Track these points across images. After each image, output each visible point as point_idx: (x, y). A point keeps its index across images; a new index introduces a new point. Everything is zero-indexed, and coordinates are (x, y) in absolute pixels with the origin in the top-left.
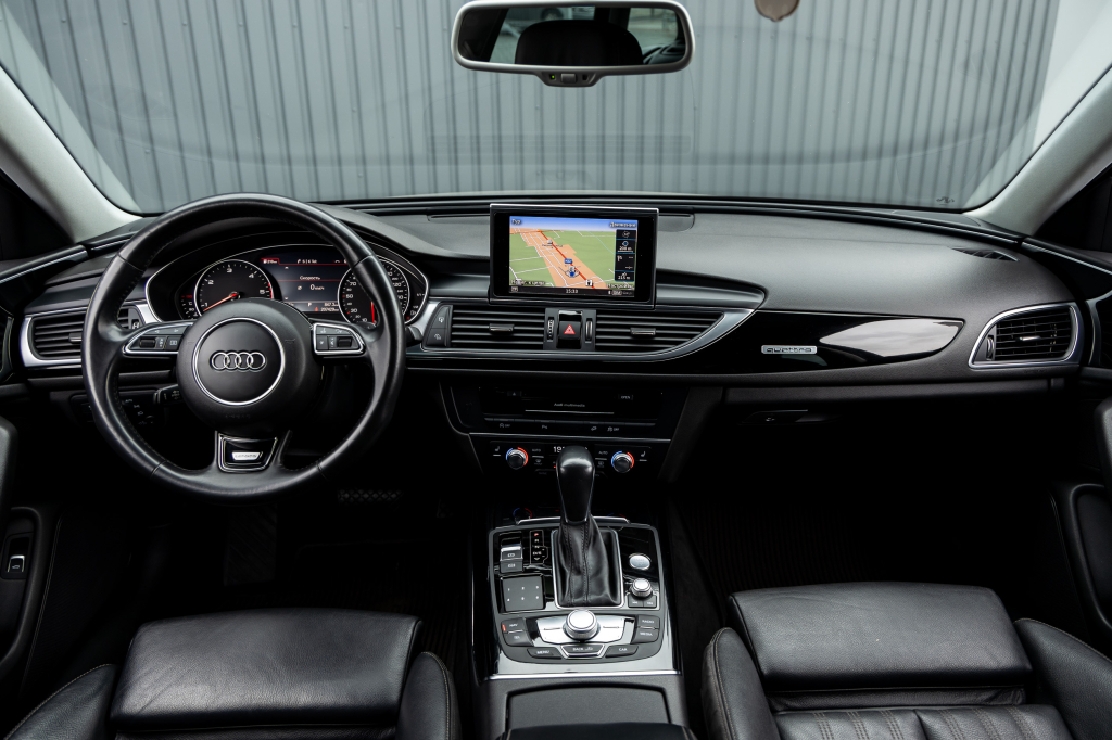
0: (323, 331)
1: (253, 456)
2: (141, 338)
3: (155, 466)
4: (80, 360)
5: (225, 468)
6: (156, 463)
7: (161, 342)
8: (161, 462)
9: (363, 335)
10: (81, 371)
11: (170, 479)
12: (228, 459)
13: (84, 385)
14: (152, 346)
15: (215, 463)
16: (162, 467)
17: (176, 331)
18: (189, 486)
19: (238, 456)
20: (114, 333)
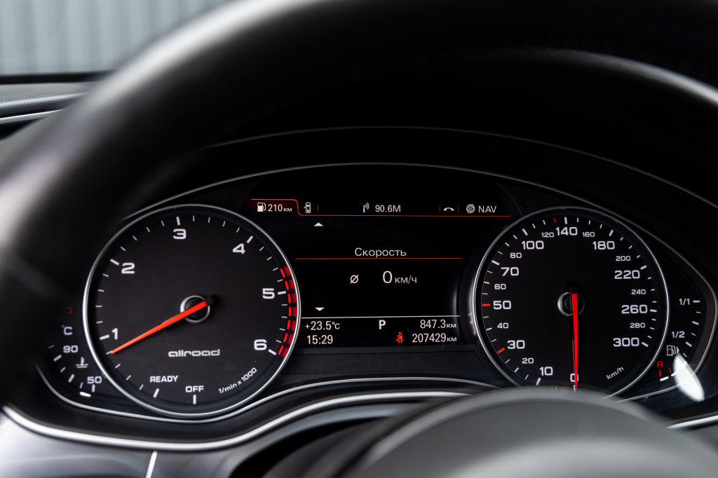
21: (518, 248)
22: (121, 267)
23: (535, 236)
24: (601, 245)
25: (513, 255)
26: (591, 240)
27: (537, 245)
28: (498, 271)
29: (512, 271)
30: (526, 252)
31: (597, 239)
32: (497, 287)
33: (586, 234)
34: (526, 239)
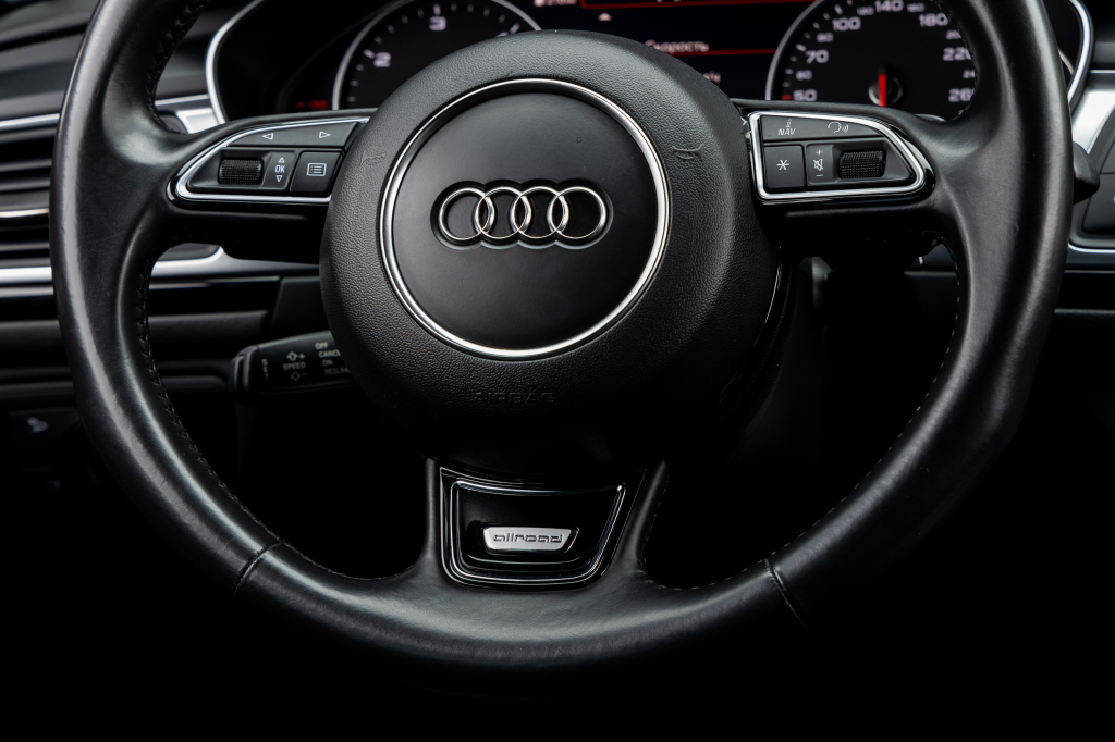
0: (788, 131)
1: (550, 539)
2: (223, 155)
3: (249, 556)
4: (45, 272)
5: (460, 572)
6: (256, 546)
7: (280, 164)
8: (268, 544)
9: (924, 140)
10: (52, 305)
11: (294, 599)
12: (471, 542)
13: (64, 351)
14: (252, 179)
15: (429, 555)
16: (270, 558)
17: (323, 137)
18: (352, 625)
19: (497, 538)
20: (139, 146)
21: (828, 27)
22: (374, 59)
23: (849, 13)
24: (930, 20)
25: (822, 38)
26: (918, 14)
27: (853, 24)
28: (803, 57)
29: (819, 56)
30: (838, 34)
31: (925, 13)
32: (801, 75)
33: (913, 8)
34: (838, 17)
